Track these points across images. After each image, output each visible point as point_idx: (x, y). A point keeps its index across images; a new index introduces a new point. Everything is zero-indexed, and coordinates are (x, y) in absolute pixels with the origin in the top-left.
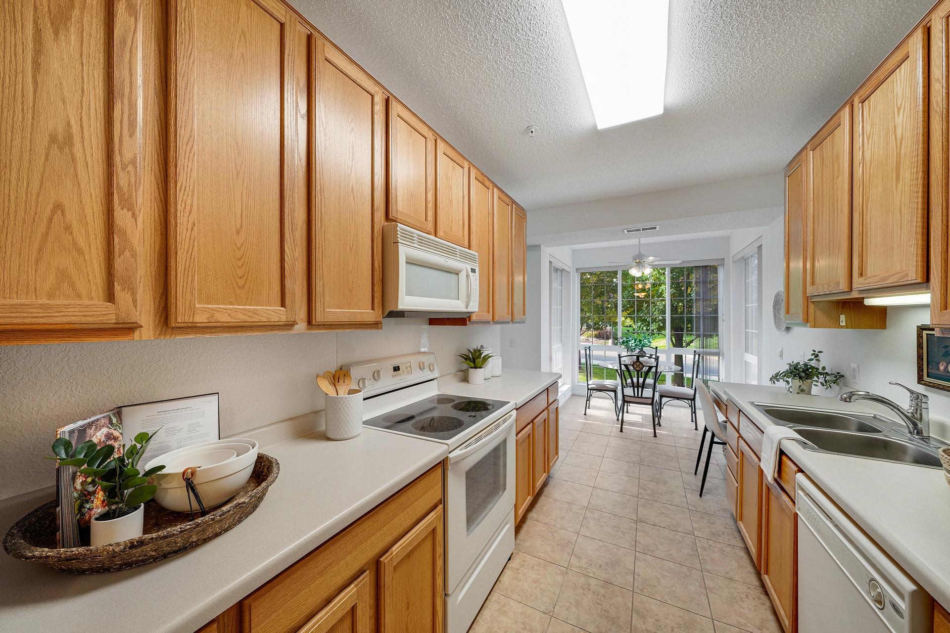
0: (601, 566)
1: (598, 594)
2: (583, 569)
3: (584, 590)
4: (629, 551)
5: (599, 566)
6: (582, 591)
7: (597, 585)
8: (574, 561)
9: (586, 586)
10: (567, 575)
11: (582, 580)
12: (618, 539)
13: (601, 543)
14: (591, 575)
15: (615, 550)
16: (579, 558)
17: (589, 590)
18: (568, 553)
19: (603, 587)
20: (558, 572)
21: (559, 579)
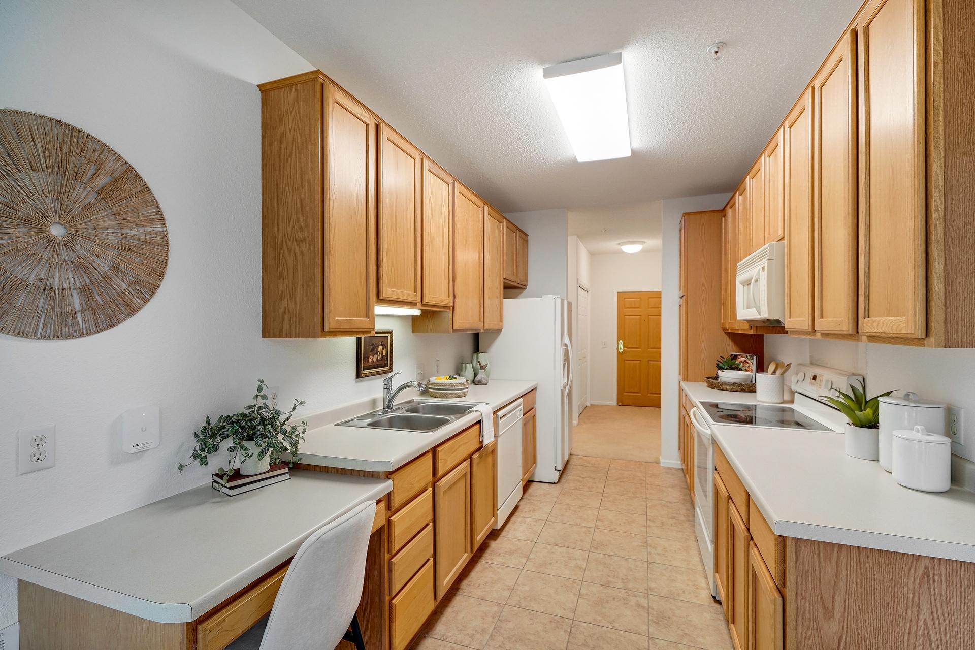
0: (614, 599)
1: (614, 576)
2: (632, 595)
3: (627, 579)
4: (581, 619)
5: (616, 599)
6: (629, 578)
7: (616, 583)
8: (644, 602)
9: (625, 581)
10: (646, 588)
11: (630, 586)
12: (594, 634)
13: (616, 625)
14: (623, 590)
15: (599, 618)
16: (639, 605)
17: (622, 579)
18: (653, 609)
19: (610, 582)
20: (656, 590)
21: (653, 585)
